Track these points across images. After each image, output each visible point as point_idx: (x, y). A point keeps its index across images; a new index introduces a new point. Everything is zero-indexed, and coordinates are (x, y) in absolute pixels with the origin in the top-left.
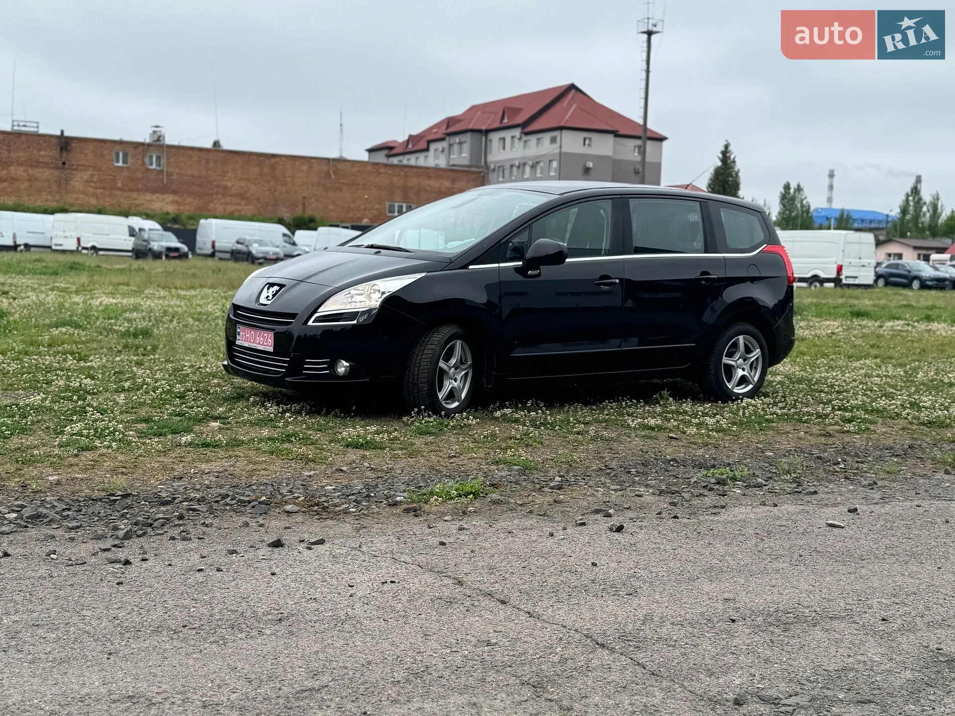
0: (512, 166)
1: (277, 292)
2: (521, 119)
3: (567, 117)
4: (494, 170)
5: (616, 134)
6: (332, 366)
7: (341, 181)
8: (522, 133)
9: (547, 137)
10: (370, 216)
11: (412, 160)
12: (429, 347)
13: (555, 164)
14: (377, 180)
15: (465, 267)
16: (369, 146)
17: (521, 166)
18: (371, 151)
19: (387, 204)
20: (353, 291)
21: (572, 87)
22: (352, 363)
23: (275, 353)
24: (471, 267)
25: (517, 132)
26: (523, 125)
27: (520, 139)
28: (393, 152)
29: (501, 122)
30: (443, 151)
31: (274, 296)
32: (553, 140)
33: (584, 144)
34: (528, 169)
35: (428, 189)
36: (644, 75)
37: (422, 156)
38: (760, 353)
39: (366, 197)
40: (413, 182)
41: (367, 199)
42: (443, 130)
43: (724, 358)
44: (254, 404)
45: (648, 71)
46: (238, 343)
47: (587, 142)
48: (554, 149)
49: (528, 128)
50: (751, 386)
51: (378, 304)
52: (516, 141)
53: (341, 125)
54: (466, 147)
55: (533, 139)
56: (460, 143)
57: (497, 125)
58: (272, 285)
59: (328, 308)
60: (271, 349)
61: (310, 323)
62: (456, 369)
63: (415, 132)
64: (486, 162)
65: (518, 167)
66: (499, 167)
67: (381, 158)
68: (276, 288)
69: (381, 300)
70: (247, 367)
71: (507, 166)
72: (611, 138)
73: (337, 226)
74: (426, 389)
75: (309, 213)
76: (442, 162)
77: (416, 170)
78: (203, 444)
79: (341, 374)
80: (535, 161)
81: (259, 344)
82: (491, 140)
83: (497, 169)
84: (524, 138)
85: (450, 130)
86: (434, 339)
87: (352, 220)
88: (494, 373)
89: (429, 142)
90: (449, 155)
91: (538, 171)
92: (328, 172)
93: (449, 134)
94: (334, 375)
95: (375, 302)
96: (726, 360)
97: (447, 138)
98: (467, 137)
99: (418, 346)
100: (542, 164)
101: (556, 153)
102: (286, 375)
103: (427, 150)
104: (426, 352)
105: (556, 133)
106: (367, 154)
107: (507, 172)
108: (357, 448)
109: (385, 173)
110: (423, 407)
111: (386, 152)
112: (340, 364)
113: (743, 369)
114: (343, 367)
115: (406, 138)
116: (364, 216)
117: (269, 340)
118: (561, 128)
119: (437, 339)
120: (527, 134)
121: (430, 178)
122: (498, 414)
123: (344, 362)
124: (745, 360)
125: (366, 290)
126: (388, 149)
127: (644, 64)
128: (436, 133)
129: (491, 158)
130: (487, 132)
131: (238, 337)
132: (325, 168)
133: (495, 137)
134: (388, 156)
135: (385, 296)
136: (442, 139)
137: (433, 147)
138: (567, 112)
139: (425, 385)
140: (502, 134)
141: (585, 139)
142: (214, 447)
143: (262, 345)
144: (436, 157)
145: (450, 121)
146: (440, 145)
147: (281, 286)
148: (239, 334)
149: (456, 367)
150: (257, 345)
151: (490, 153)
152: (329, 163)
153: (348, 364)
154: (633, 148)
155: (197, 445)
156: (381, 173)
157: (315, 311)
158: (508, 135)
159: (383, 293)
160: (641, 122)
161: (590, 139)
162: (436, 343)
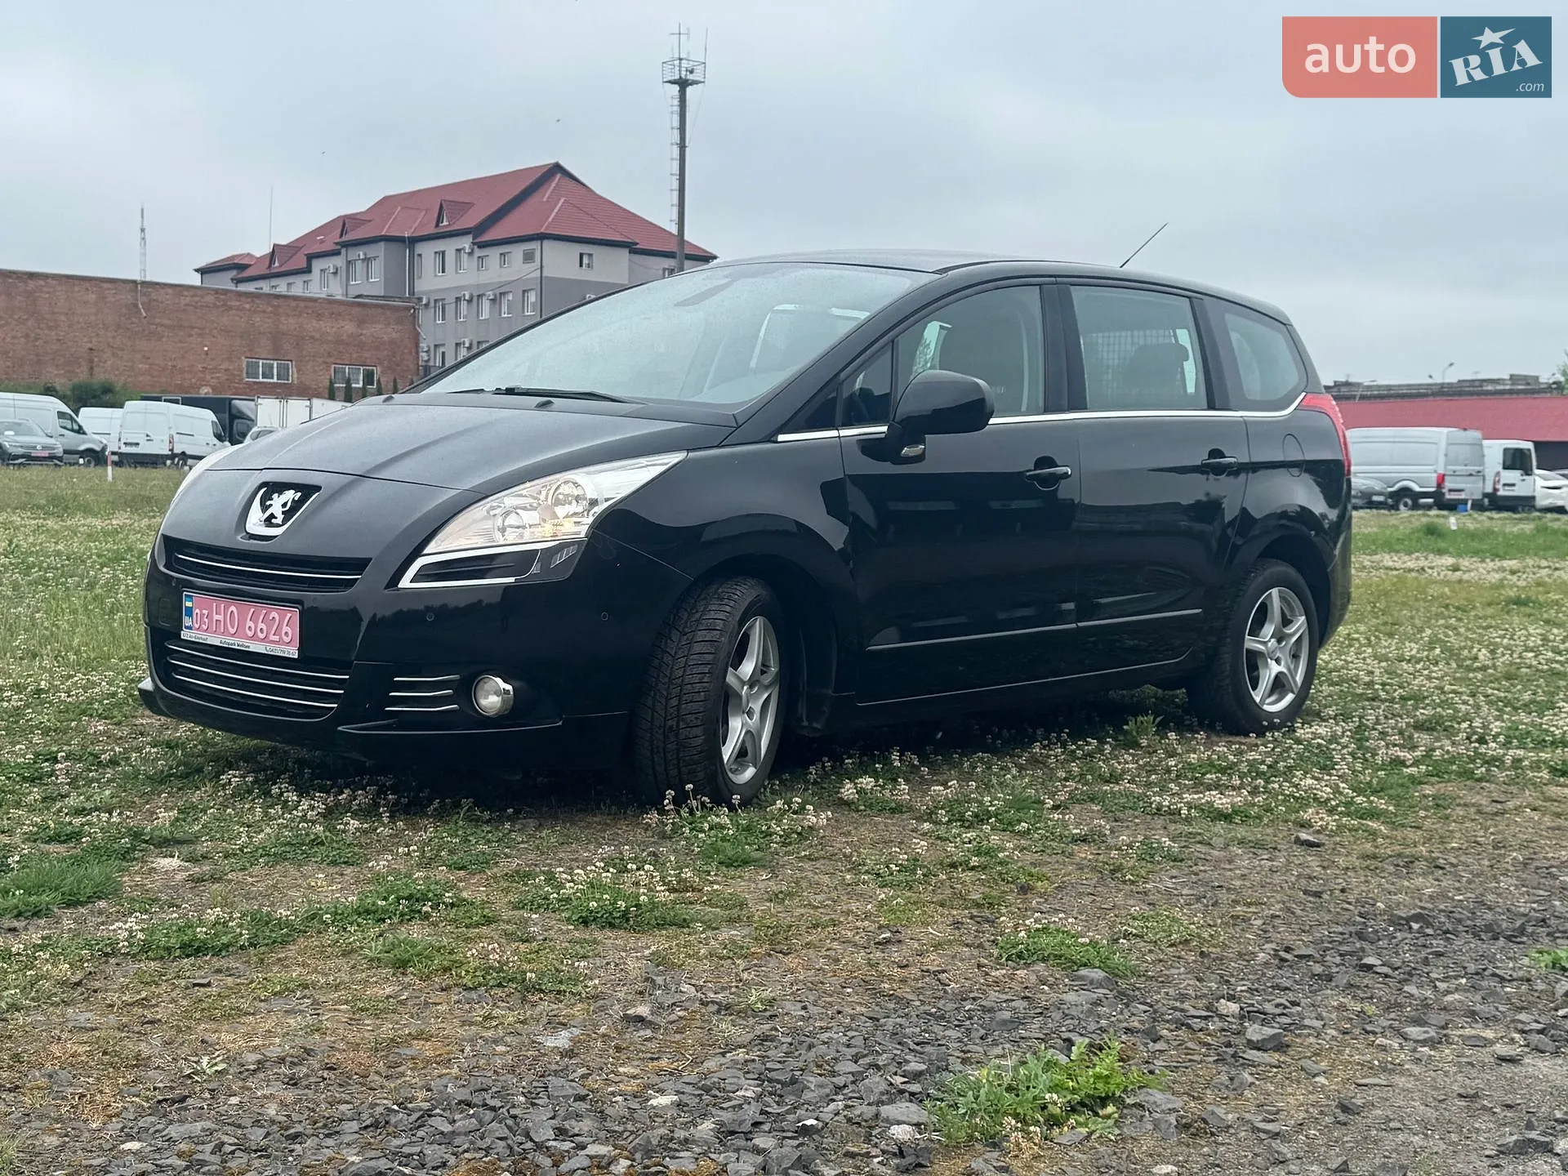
0: (458, 299)
1: (297, 505)
2: (471, 220)
3: (550, 219)
4: (427, 305)
5: (633, 249)
6: (466, 690)
7: (158, 321)
8: (474, 244)
9: (517, 251)
10: (213, 382)
11: (281, 286)
12: (701, 635)
13: (532, 297)
14: (225, 320)
15: (771, 438)
16: (202, 264)
17: (475, 299)
18: (203, 271)
19: (244, 362)
20: (508, 499)
21: (557, 168)
22: (518, 684)
23: (302, 661)
24: (781, 438)
25: (466, 242)
26: (477, 231)
27: (471, 254)
28: (247, 273)
29: (437, 225)
30: (335, 273)
31: (288, 515)
32: (528, 257)
33: (581, 265)
34: (486, 305)
35: (317, 336)
36: (676, 151)
37: (298, 280)
38: (1306, 625)
39: (206, 349)
40: (289, 323)
41: (207, 353)
42: (335, 236)
43: (1247, 637)
44: (241, 794)
45: (682, 147)
46: (185, 635)
47: (585, 260)
48: (530, 271)
49: (483, 236)
50: (1290, 697)
51: (583, 530)
52: (465, 257)
53: (143, 230)
54: (377, 267)
55: (494, 254)
56: (367, 260)
57: (430, 229)
58: (279, 487)
59: (452, 543)
60: (293, 652)
61: (405, 583)
62: (751, 687)
63: (284, 241)
64: (412, 292)
65: (470, 301)
66: (436, 301)
67: (224, 282)
68: (290, 495)
69: (590, 520)
70: (212, 696)
71: (450, 299)
72: (624, 254)
73: (158, 399)
74: (699, 741)
75: (101, 377)
76: (336, 290)
77: (293, 304)
78: (183, 946)
79: (491, 713)
80: (498, 292)
81: (254, 637)
82: (420, 255)
83: (432, 304)
84: (478, 253)
85: (344, 238)
86: (712, 615)
87: (180, 388)
88: (830, 692)
89: (311, 258)
90: (348, 280)
91: (504, 308)
92: (136, 306)
93: (348, 245)
94: (473, 717)
95: (574, 526)
96: (1250, 643)
97: (343, 251)
98: (379, 250)
99: (675, 635)
100: (510, 297)
101: (533, 279)
102: (340, 717)
103: (308, 270)
104: (697, 648)
105: (534, 245)
106: (198, 276)
107: (450, 310)
108: (612, 926)
109: (238, 309)
110: (690, 786)
111: (233, 273)
112: (487, 686)
113: (1278, 661)
114: (494, 694)
115: (267, 250)
116: (203, 382)
117: (285, 629)
118: (541, 237)
119: (722, 616)
120: (483, 246)
121: (319, 317)
122: (848, 791)
123: (499, 680)
124: (1279, 641)
125: (542, 497)
126: (236, 267)
127: (676, 133)
128: (322, 241)
129: (421, 286)
130: (413, 241)
131: (187, 621)
132: (126, 297)
133: (427, 250)
134: (238, 281)
135: (598, 509)
136: (336, 253)
137: (317, 265)
138: (549, 209)
139: (698, 731)
140: (439, 245)
141: (581, 255)
142: (217, 953)
143: (263, 640)
144: (324, 283)
145: (345, 223)
146: (330, 263)
147: (307, 490)
148: (190, 612)
149: (752, 683)
150: (246, 643)
151: (420, 278)
152: (136, 291)
153: (509, 687)
154: (661, 272)
155: (168, 949)
156: (231, 308)
157: (417, 552)
158: (449, 246)
159: (594, 503)
160: (673, 229)
161: (590, 255)
162: (719, 625)
